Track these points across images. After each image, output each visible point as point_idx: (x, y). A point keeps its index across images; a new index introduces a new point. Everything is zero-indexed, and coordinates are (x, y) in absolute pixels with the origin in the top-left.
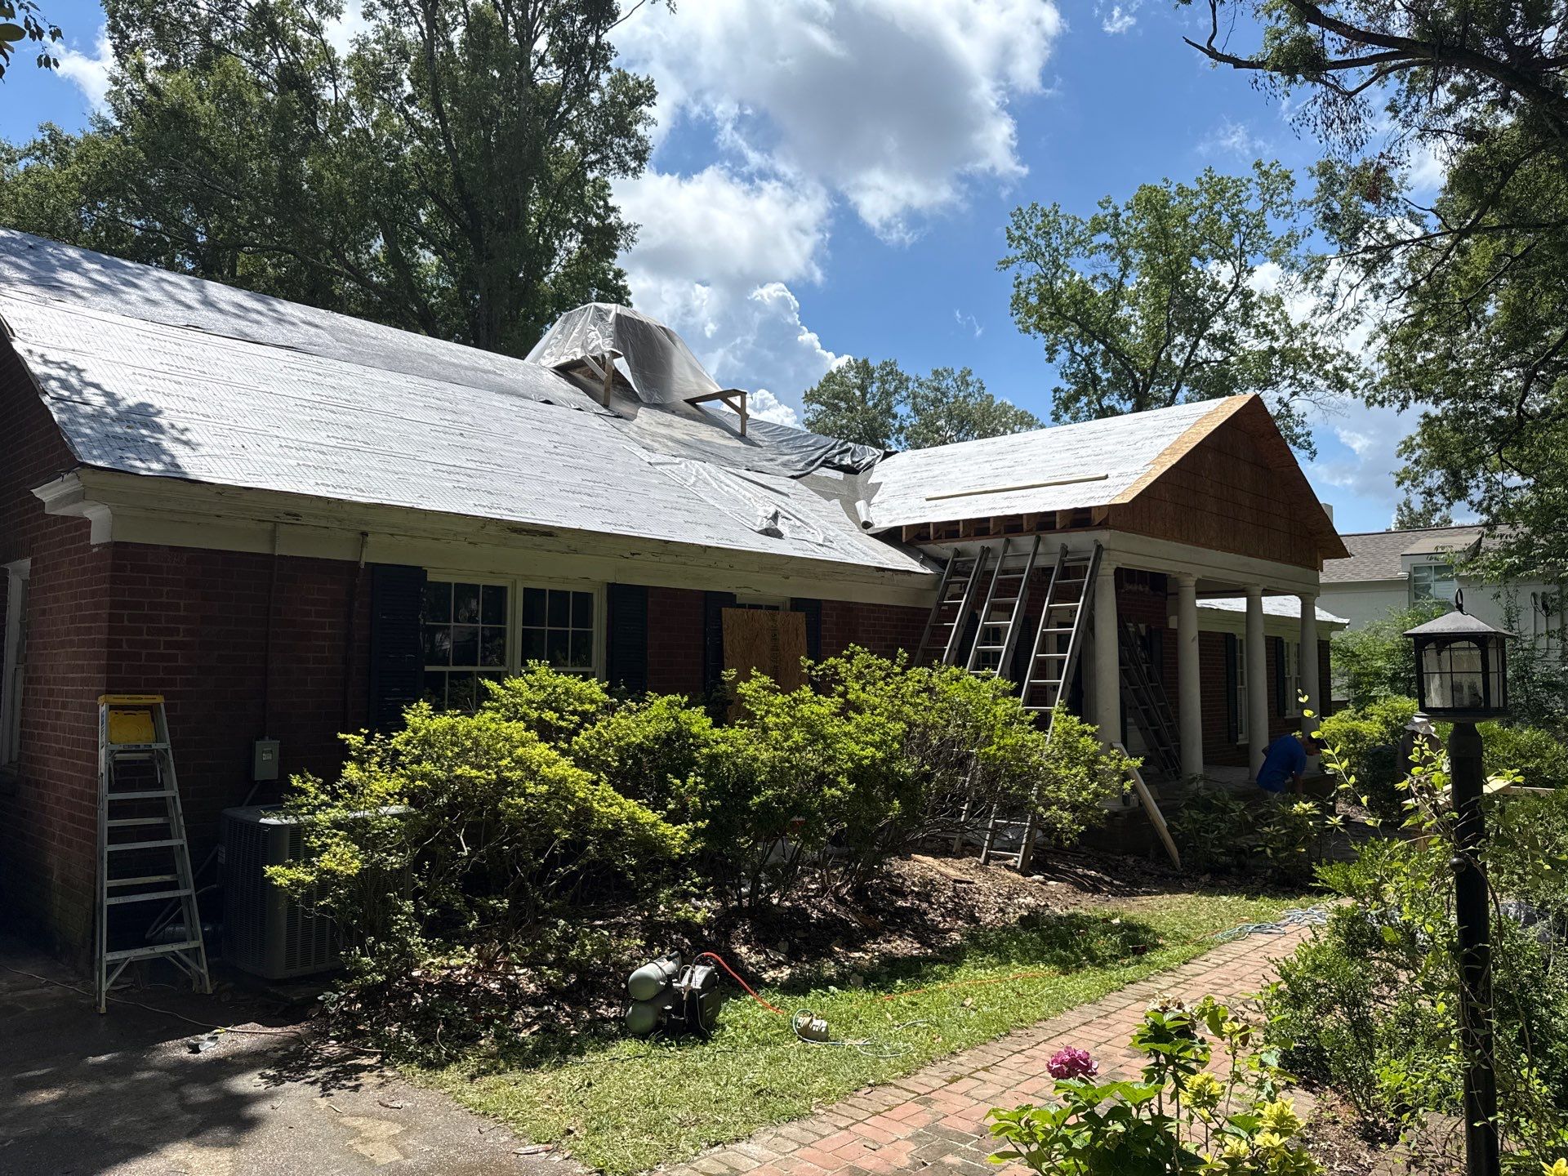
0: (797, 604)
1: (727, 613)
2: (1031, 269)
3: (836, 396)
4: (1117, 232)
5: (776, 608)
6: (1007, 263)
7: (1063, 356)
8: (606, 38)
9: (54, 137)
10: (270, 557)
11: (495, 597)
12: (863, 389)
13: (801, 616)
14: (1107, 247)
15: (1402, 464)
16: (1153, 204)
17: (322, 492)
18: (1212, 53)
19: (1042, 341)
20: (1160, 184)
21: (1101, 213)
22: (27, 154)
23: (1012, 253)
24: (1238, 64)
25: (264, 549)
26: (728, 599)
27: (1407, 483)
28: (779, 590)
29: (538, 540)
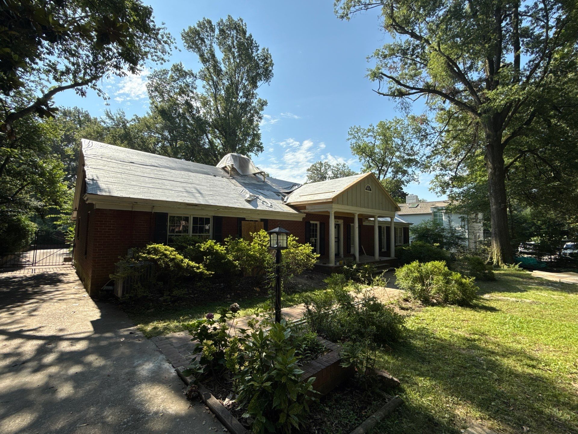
0: (262, 220)
1: (243, 222)
2: (354, 141)
3: (314, 169)
4: (373, 132)
5: (257, 221)
6: (349, 139)
7: (363, 160)
8: (255, 92)
9: (137, 117)
10: (132, 211)
11: (187, 219)
12: (320, 168)
13: (262, 223)
14: (372, 136)
15: (431, 186)
16: (382, 125)
17: (143, 198)
18: (379, 93)
19: (358, 157)
20: (384, 121)
21: (370, 128)
22: (131, 121)
23: (350, 137)
24: (384, 95)
25: (130, 209)
26: (244, 219)
27: (432, 190)
28: (258, 218)
29: (194, 207)
